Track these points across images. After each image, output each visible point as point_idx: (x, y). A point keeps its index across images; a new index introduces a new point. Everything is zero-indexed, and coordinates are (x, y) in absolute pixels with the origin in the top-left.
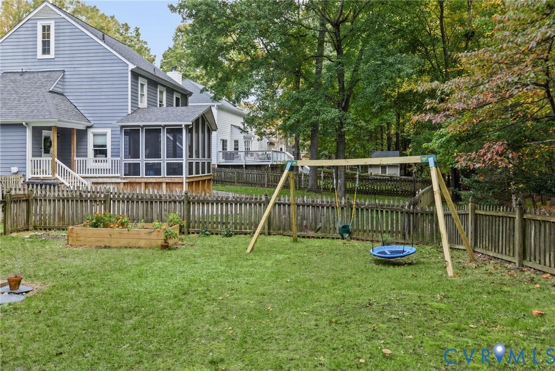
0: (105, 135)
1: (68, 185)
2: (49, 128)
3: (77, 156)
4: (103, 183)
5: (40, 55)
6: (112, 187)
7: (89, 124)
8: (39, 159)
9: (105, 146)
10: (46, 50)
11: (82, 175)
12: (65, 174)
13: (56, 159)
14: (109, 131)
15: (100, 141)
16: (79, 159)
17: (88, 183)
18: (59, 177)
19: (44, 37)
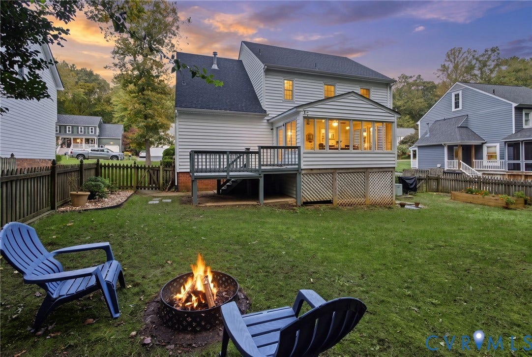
0: (496, 147)
1: (469, 175)
2: (457, 146)
3: (475, 159)
4: (492, 174)
5: (453, 109)
6: (499, 177)
7: (484, 142)
8: (453, 161)
9: (496, 153)
10: (457, 106)
11: (476, 169)
12: (466, 169)
13: (461, 161)
14: (498, 145)
15: (492, 150)
16: (476, 161)
17: (480, 174)
18: (463, 170)
19: (456, 100)
